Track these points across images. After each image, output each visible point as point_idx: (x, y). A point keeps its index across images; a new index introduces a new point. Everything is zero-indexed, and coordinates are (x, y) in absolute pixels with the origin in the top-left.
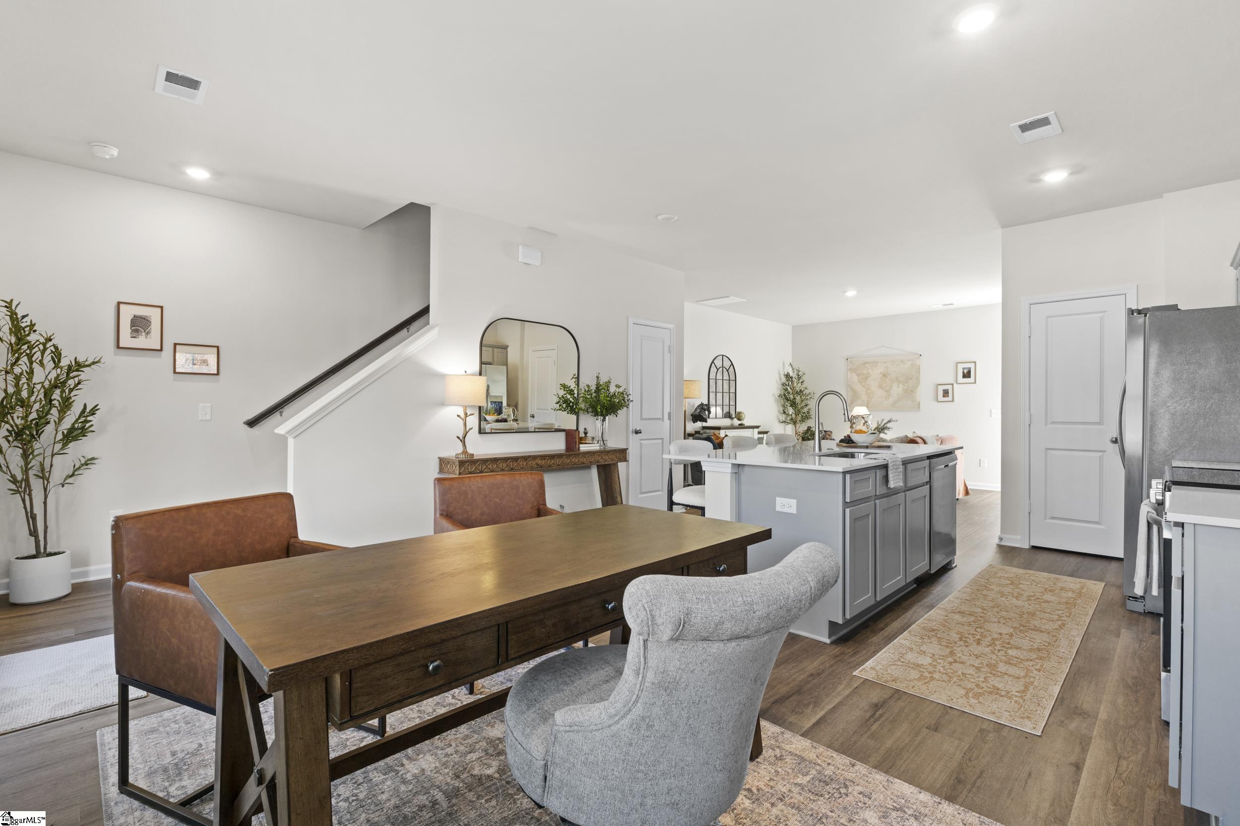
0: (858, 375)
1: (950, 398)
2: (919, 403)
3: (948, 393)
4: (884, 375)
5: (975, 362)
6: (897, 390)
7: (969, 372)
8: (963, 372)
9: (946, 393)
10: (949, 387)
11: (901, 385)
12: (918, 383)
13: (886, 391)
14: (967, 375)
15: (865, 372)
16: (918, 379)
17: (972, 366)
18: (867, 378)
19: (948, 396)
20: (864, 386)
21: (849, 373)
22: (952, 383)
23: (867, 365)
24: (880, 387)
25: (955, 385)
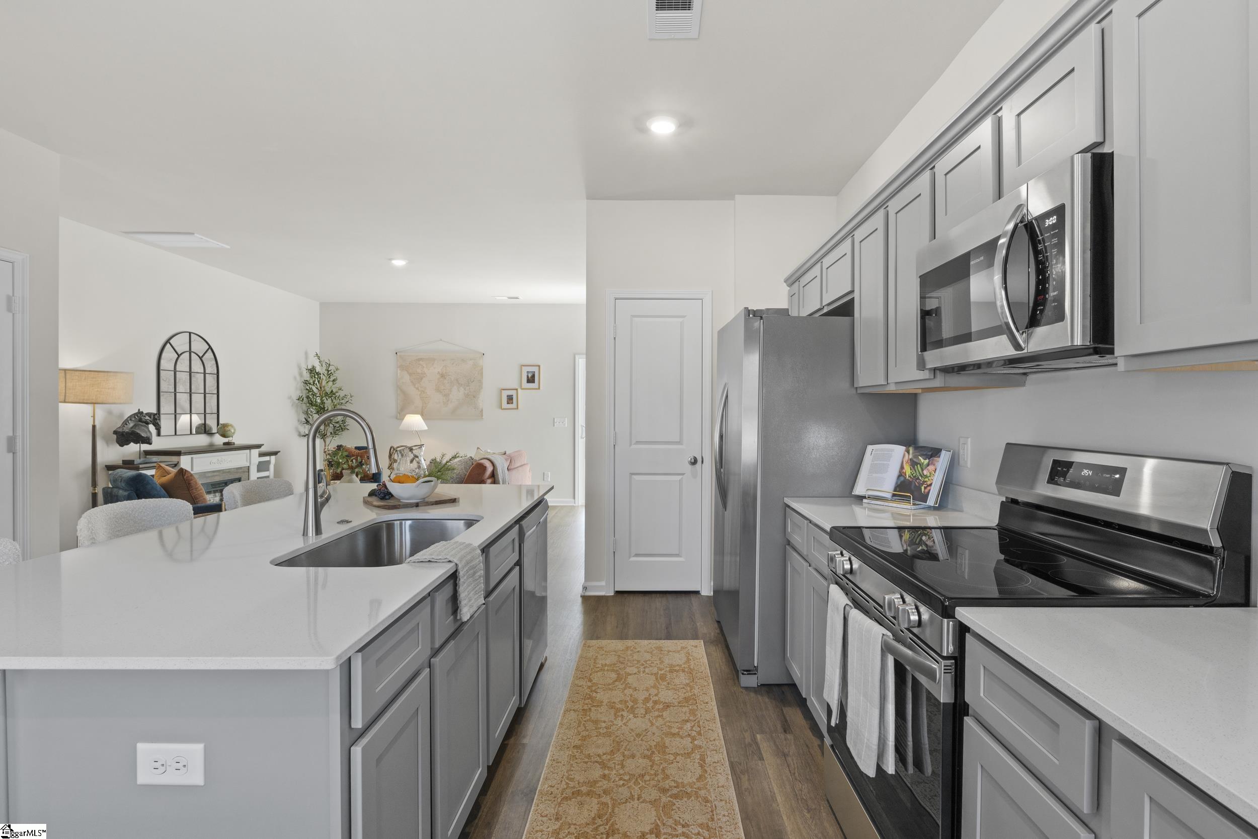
0: (410, 374)
1: (514, 406)
2: (482, 410)
3: (512, 399)
4: (443, 376)
5: (539, 366)
6: (457, 394)
7: (533, 376)
8: (528, 376)
9: (510, 399)
10: (513, 393)
11: (462, 389)
12: (481, 387)
13: (445, 395)
14: (531, 380)
15: (419, 371)
16: (480, 382)
17: (535, 369)
18: (422, 379)
19: (512, 403)
20: (417, 389)
21: (399, 371)
22: (517, 388)
23: (421, 362)
24: (438, 390)
25: (519, 390)
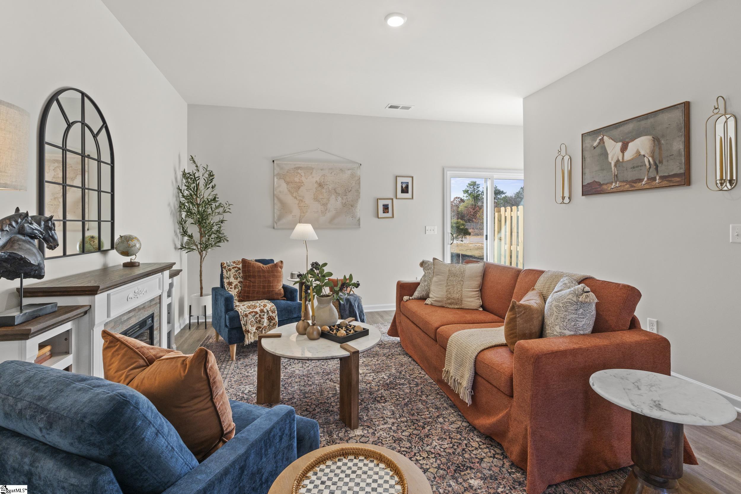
0: (288, 183)
1: (389, 214)
2: (359, 219)
3: (388, 208)
4: (320, 185)
5: (412, 177)
6: (335, 203)
7: (407, 187)
8: (402, 187)
9: (386, 208)
10: (389, 202)
11: (340, 199)
12: (358, 196)
13: (323, 205)
14: (405, 190)
15: (297, 180)
16: (358, 191)
17: (409, 180)
18: (299, 188)
19: (388, 212)
20: (296, 198)
21: (276, 180)
22: (392, 197)
23: (299, 171)
24: (316, 199)
25: (395, 200)
